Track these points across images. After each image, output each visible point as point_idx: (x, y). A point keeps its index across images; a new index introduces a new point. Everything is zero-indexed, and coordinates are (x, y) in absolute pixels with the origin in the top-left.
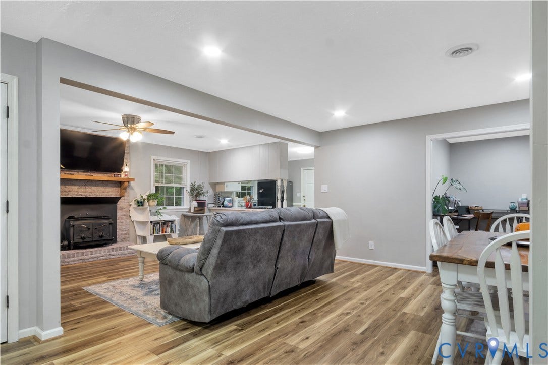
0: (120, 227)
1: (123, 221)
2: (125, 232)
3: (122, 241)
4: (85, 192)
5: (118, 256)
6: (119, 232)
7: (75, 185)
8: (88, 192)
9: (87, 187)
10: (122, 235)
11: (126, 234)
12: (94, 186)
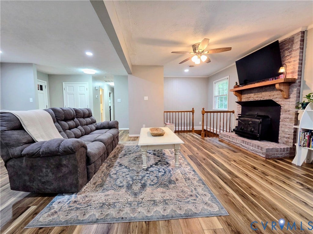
0: (283, 129)
1: (287, 123)
2: (288, 136)
3: (284, 143)
4: (258, 97)
5: (246, 149)
6: (281, 134)
7: (253, 93)
8: (259, 97)
9: (259, 93)
10: (284, 137)
11: (289, 138)
12: (263, 92)
